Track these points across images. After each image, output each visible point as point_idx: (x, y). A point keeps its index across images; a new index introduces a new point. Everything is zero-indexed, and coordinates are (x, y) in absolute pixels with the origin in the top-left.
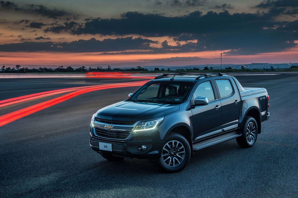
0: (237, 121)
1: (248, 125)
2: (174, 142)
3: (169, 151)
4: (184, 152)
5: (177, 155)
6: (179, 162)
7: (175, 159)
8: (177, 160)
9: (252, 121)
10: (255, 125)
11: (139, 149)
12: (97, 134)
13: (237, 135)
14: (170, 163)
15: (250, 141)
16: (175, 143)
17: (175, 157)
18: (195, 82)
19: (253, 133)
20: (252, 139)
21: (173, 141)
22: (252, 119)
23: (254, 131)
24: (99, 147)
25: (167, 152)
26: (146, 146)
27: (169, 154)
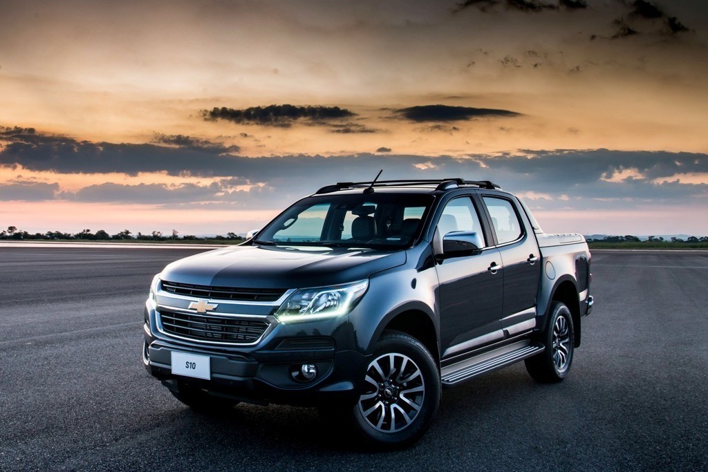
0: (533, 310)
1: (557, 323)
2: (395, 357)
3: (380, 385)
4: (421, 388)
5: (401, 396)
6: (407, 417)
7: (395, 409)
8: (402, 411)
9: (563, 313)
10: (568, 324)
11: (295, 374)
12: (166, 328)
13: (533, 349)
14: (381, 422)
15: (559, 366)
16: (398, 361)
17: (394, 402)
18: (439, 196)
19: (563, 344)
20: (563, 362)
21: (392, 356)
22: (563, 307)
23: (567, 340)
24: (170, 365)
25: (373, 389)
26: (316, 368)
27: (380, 392)
